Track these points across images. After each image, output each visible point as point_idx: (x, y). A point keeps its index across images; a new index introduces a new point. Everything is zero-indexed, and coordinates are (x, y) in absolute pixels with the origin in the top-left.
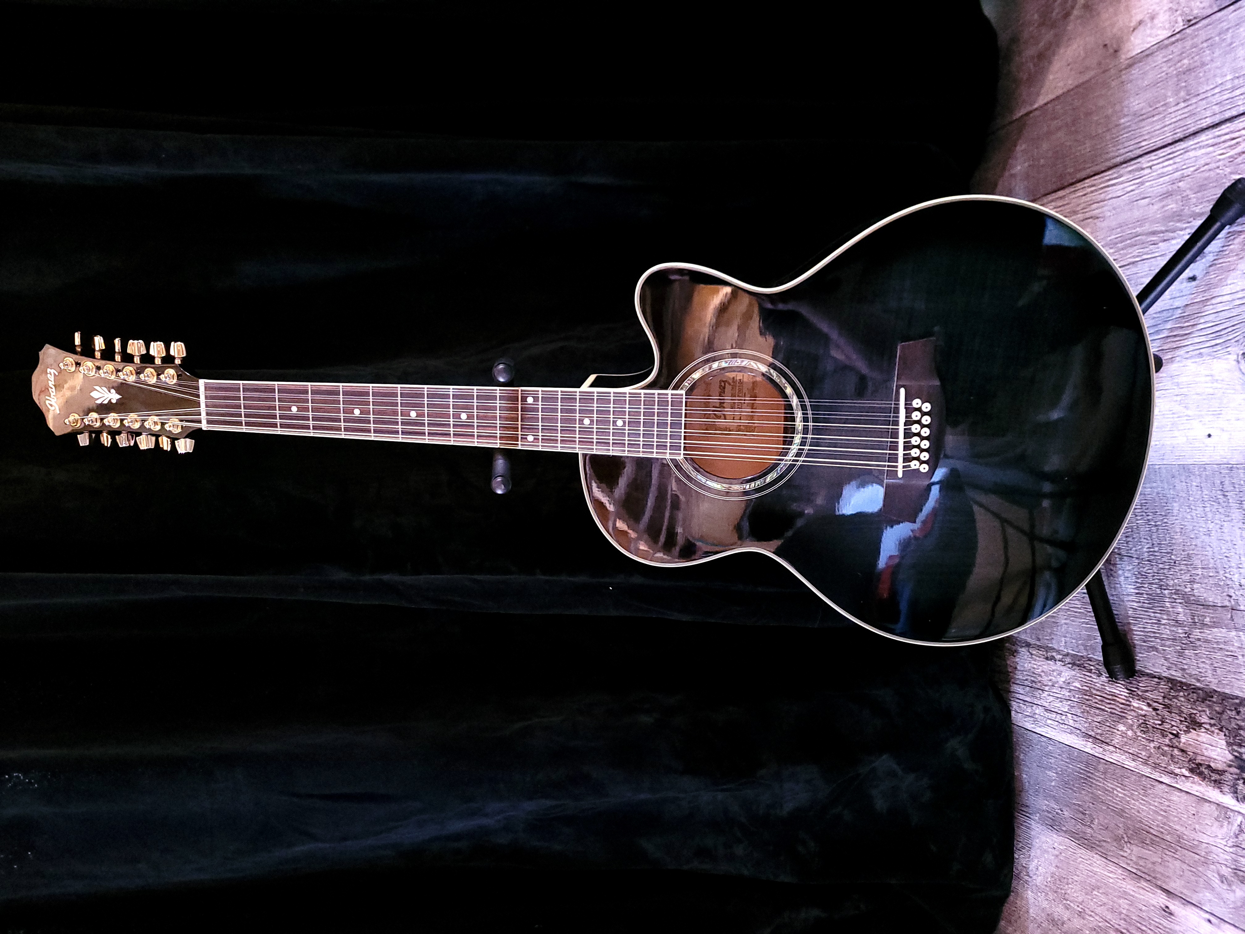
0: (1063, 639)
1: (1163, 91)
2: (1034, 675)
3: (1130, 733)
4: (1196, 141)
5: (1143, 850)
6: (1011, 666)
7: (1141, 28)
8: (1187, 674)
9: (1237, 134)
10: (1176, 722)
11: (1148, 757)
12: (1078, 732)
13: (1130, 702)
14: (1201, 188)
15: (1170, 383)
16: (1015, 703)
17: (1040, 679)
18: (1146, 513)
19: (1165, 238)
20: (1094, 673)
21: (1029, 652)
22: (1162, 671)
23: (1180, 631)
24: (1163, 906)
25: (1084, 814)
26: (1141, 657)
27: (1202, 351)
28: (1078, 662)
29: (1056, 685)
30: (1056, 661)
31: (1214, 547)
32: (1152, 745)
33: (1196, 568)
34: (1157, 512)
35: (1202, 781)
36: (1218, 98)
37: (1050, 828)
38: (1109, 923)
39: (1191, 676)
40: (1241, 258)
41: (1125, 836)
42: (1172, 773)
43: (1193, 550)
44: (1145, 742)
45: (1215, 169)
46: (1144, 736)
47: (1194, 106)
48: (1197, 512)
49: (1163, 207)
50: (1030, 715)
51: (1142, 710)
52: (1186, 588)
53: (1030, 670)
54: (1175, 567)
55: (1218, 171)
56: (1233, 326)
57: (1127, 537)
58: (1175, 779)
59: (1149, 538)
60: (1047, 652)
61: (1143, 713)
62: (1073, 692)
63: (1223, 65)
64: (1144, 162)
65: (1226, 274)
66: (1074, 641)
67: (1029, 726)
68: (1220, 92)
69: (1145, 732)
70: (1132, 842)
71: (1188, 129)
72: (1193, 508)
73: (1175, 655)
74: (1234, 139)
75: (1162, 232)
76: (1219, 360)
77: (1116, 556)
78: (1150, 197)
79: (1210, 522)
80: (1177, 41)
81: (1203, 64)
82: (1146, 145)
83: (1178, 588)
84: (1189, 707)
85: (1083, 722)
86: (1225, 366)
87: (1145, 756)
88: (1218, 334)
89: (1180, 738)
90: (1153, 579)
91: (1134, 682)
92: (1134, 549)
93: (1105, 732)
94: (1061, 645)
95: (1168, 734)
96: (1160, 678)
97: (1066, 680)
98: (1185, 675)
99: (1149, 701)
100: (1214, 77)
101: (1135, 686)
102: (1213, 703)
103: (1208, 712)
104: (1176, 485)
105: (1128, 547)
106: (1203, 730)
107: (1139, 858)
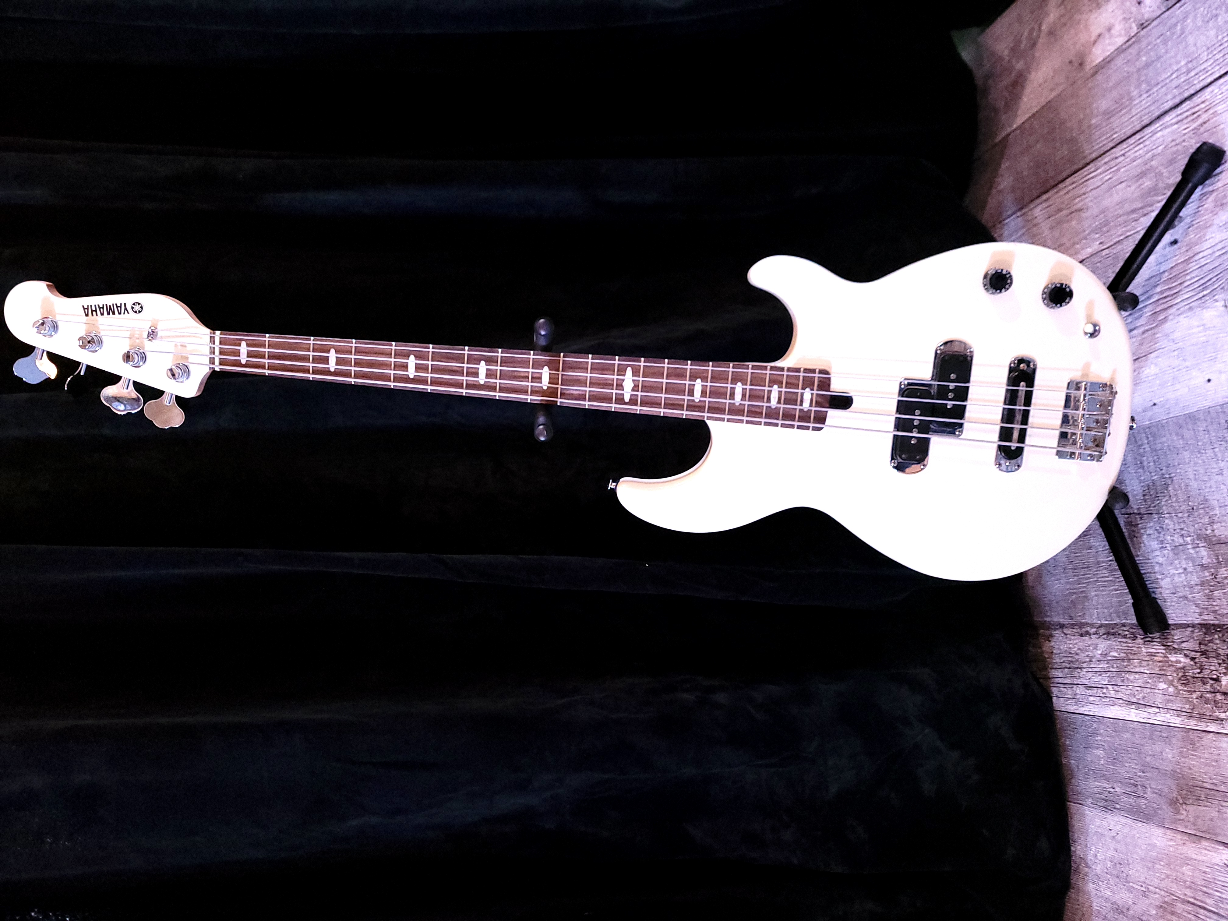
0: (1095, 611)
1: (1126, 88)
2: (1071, 655)
3: (1171, 690)
4: (1161, 123)
5: (1200, 807)
6: (1047, 652)
7: (1101, 39)
8: (1219, 615)
9: (1196, 109)
10: (1214, 666)
11: (1192, 709)
12: (1121, 701)
13: (1168, 657)
14: (1172, 161)
15: (1165, 342)
16: (1055, 689)
17: (1077, 657)
18: (1159, 468)
20: (1129, 638)
21: (1064, 633)
22: (1195, 619)
23: (1207, 574)
25: (1136, 785)
26: (1171, 610)
27: (1191, 305)
28: (1113, 631)
29: (1093, 660)
30: (1090, 635)
32: (1194, 696)
33: (1213, 509)
34: (1170, 465)
36: (1176, 83)
37: (1105, 810)
38: (1174, 895)
39: (1223, 616)
40: (1216, 214)
41: (1179, 797)
42: (1218, 719)
43: (1208, 492)
44: (1188, 695)
45: (1181, 142)
46: (1185, 689)
47: (1156, 94)
48: (1207, 455)
49: (1140, 185)
50: (1072, 697)
51: (1180, 662)
52: (1207, 530)
53: (1066, 650)
54: (1194, 513)
55: (1184, 144)
56: (1217, 275)
57: (1144, 495)
58: (1222, 725)
59: (1166, 491)
60: (1080, 628)
61: (1182, 665)
62: (1110, 662)
63: (1176, 54)
64: (1117, 151)
65: (1204, 231)
66: (1106, 611)
67: (1071, 709)
68: (1178, 76)
69: (1185, 685)
70: (1188, 803)
71: (1152, 115)
72: (1203, 452)
73: (1205, 599)
74: (1194, 114)
75: (1142, 208)
76: (1209, 310)
77: (1137, 516)
78: (1126, 180)
79: (1220, 461)
80: (1134, 43)
81: (1159, 58)
82: (1117, 137)
83: (1199, 532)
84: (1225, 648)
85: (1124, 690)
86: (1215, 313)
87: (1188, 709)
88: (1204, 286)
89: (1221, 681)
90: (1175, 530)
91: (1168, 637)
92: (1153, 505)
93: (1146, 695)
94: (1094, 617)
95: (1209, 680)
96: (1193, 626)
97: (1103, 652)
98: (1218, 617)
99: (1186, 652)
100: (1170, 65)
101: (1169, 640)
104: (1184, 434)
105: (1147, 505)
107: (1196, 818)
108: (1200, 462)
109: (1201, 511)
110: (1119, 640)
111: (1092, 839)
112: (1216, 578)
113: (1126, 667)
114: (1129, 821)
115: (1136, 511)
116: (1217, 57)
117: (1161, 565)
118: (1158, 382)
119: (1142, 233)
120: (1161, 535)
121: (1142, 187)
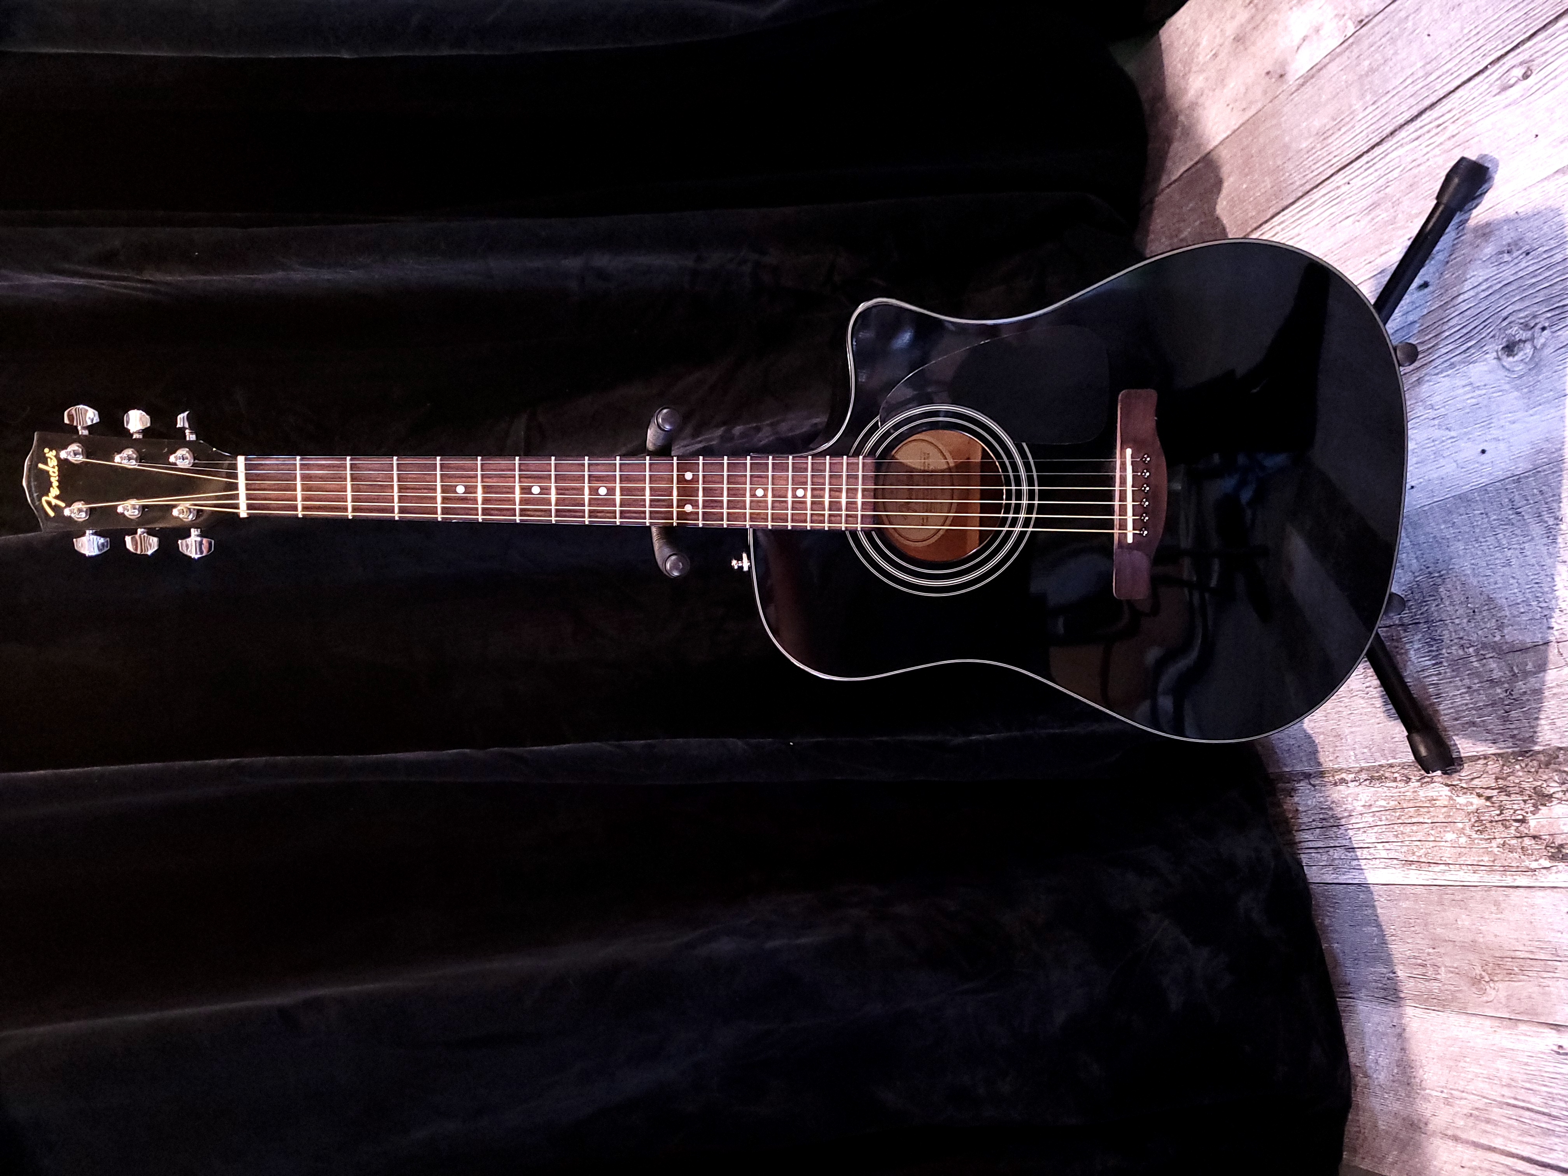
0: (1351, 752)
1: (1345, 101)
2: (1323, 811)
3: (1463, 840)
4: (1395, 141)
5: (1513, 983)
6: (1290, 810)
7: (1307, 43)
8: (1519, 740)
9: (1441, 120)
10: (1519, 804)
11: (1493, 861)
12: (1395, 862)
13: (1455, 800)
16: (1302, 856)
17: (1330, 813)
18: (1425, 565)
20: (1401, 781)
21: (1310, 784)
23: (1499, 691)
24: (1556, 1048)
25: (1424, 966)
27: (1452, 360)
28: (1377, 774)
29: (1353, 814)
30: (1347, 783)
31: (1519, 577)
32: (1494, 844)
33: (1501, 609)
34: (1438, 560)
36: (1411, 90)
37: (1383, 1001)
38: (1487, 1098)
39: (1525, 739)
40: (1477, 247)
41: (1484, 974)
42: (1528, 870)
43: (1493, 589)
44: (1484, 844)
46: (1482, 836)
47: (1385, 106)
48: (1488, 544)
49: (1372, 219)
50: (1328, 863)
51: (1472, 804)
53: (1315, 806)
54: (1475, 617)
56: (1484, 321)
58: (1534, 877)
59: (1435, 594)
60: (1333, 776)
61: (1474, 808)
62: (1377, 814)
63: (1409, 54)
64: (1340, 179)
65: (1464, 268)
66: (1365, 750)
67: (1329, 878)
68: (1413, 82)
69: (1481, 832)
70: (1496, 979)
71: (1382, 132)
72: (1482, 540)
73: (1498, 722)
74: (1438, 126)
76: (1477, 365)
77: (1399, 629)
78: (1354, 214)
79: (1506, 550)
80: (1352, 43)
81: (1386, 61)
82: (1338, 161)
83: (1485, 640)
84: (1531, 780)
85: (1399, 848)
86: (1486, 368)
87: (1488, 861)
88: (1468, 336)
89: (1528, 822)
90: (1451, 640)
91: (1454, 774)
92: (1419, 612)
93: (1430, 851)
94: (1350, 761)
95: (1512, 822)
96: (1486, 757)
97: (1366, 802)
98: (1517, 742)
99: (1478, 791)
100: (1403, 69)
101: (1456, 778)
102: (1560, 764)
103: (1556, 778)
104: (1455, 520)
105: (1411, 613)
106: (1555, 802)
107: (1509, 998)
108: (1479, 553)
109: (1485, 613)
110: (1388, 785)
111: (1368, 1041)
112: (1512, 695)
113: (1398, 819)
114: (1418, 1012)
115: (1397, 622)
116: (1464, 55)
117: (1436, 686)
120: (1434, 648)
121: (1376, 221)
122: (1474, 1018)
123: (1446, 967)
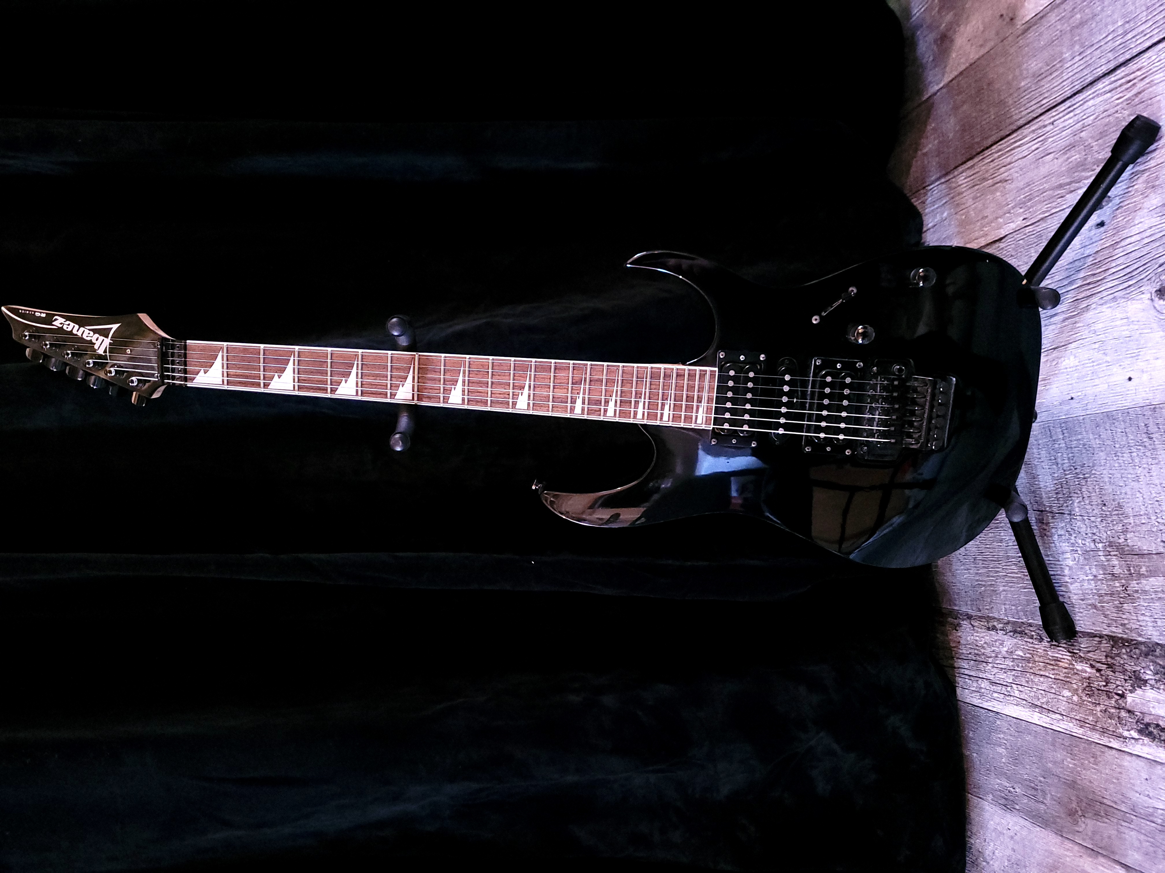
0: (1003, 607)
1: (1058, 48)
2: (977, 648)
3: (1075, 698)
4: (1093, 90)
5: (1098, 822)
6: (954, 641)
8: (1128, 629)
9: (1132, 77)
10: (1121, 681)
11: (1096, 722)
12: (1024, 702)
13: (1074, 665)
14: (1102, 134)
15: (1086, 332)
16: (960, 679)
17: (983, 651)
18: (1074, 466)
19: (1072, 189)
20: (1035, 639)
21: (971, 624)
22: (1102, 629)
23: (1117, 585)
25: (1036, 789)
26: (1079, 616)
27: (1115, 294)
28: (1019, 629)
29: (999, 656)
31: (1144, 493)
32: (1098, 708)
33: (1127, 517)
34: (1085, 464)
35: (1153, 742)
36: (1111, 45)
37: (1004, 808)
39: (1131, 630)
40: (1146, 197)
41: (1078, 808)
42: (1121, 736)
43: (1123, 498)
44: (1091, 707)
45: (1114, 113)
46: (1090, 700)
47: (1089, 57)
48: (1124, 459)
49: (1067, 159)
50: (976, 690)
51: (1086, 672)
52: (1119, 538)
53: (973, 642)
54: (1107, 519)
55: (1117, 115)
56: (1144, 265)
57: (1057, 493)
58: (1125, 743)
59: (1079, 492)
60: (988, 622)
61: (1087, 675)
62: (1016, 661)
63: (1113, 12)
64: (1046, 119)
65: (1133, 214)
66: (1013, 608)
67: (976, 701)
68: (1113, 39)
69: (1090, 696)
70: (1086, 815)
72: (1120, 454)
73: (1114, 610)
74: (1130, 81)
75: (1069, 184)
76: (1134, 301)
77: (1049, 515)
78: (1054, 152)
79: (1137, 467)
81: (1094, 16)
82: (1047, 102)
83: (1112, 539)
84: (1133, 664)
85: (1029, 692)
86: (1140, 306)
87: (1092, 721)
88: (1129, 275)
89: (1126, 698)
90: (1086, 534)
91: (1075, 644)
92: (1065, 505)
93: (1050, 700)
94: (1001, 613)
95: (1114, 694)
96: (1101, 637)
97: (1009, 649)
98: (1126, 631)
99: (1092, 662)
100: (1106, 25)
101: (1076, 648)
102: (1157, 657)
103: (1152, 668)
104: (1101, 433)
105: (1059, 504)
106: (1148, 687)
107: (1094, 833)
108: (1116, 465)
109: (1115, 518)
110: (1025, 640)
111: (990, 835)
112: (1127, 590)
113: (1031, 669)
114: (1027, 823)
115: (1048, 509)
117: (1071, 568)
118: (1076, 375)
119: (1068, 211)
120: (1073, 538)
121: (1070, 160)
122: (1067, 841)
123: (1051, 795)
